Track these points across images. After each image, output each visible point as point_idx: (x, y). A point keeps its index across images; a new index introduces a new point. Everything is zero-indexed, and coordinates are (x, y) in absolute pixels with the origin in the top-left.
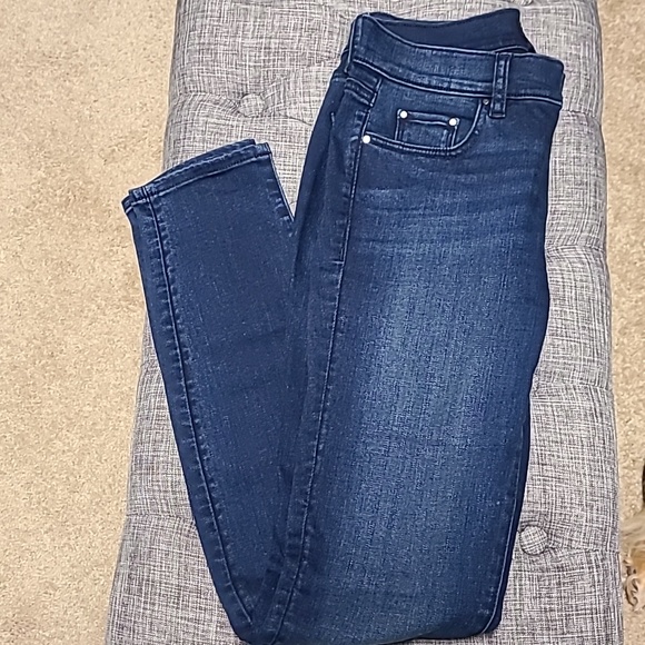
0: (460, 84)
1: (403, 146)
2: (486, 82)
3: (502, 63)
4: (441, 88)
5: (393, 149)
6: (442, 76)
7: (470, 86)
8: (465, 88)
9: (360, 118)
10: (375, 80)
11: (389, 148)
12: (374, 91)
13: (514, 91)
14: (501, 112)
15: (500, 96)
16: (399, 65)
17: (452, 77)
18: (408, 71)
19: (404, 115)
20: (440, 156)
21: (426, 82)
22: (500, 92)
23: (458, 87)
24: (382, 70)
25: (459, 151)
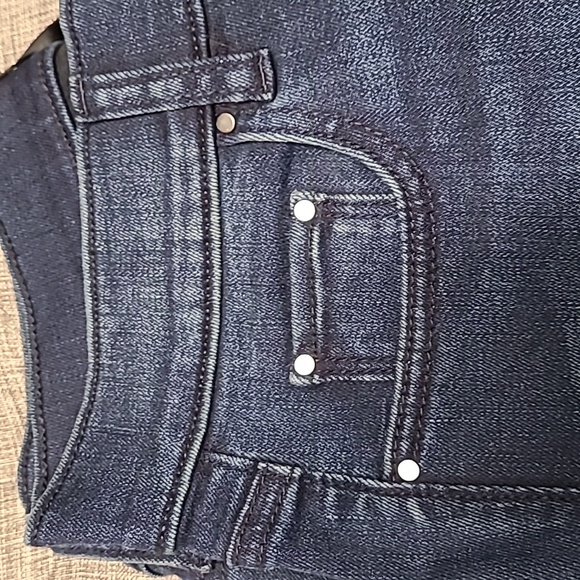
0: (186, 211)
1: (409, 350)
2: (166, 134)
3: (102, 97)
4: (207, 267)
5: (425, 383)
6: (169, 273)
7: (186, 181)
8: (196, 196)
9: (344, 504)
10: (217, 474)
11: (423, 396)
12: (252, 471)
13: (183, 40)
14: (255, 65)
15: (205, 80)
16: (158, 406)
17: (168, 242)
18: (174, 378)
19: (305, 364)
20: (427, 228)
21: (197, 316)
22: (191, 84)
23: (197, 218)
24: (183, 459)
25: (404, 169)
